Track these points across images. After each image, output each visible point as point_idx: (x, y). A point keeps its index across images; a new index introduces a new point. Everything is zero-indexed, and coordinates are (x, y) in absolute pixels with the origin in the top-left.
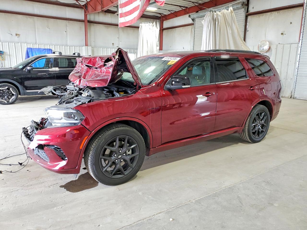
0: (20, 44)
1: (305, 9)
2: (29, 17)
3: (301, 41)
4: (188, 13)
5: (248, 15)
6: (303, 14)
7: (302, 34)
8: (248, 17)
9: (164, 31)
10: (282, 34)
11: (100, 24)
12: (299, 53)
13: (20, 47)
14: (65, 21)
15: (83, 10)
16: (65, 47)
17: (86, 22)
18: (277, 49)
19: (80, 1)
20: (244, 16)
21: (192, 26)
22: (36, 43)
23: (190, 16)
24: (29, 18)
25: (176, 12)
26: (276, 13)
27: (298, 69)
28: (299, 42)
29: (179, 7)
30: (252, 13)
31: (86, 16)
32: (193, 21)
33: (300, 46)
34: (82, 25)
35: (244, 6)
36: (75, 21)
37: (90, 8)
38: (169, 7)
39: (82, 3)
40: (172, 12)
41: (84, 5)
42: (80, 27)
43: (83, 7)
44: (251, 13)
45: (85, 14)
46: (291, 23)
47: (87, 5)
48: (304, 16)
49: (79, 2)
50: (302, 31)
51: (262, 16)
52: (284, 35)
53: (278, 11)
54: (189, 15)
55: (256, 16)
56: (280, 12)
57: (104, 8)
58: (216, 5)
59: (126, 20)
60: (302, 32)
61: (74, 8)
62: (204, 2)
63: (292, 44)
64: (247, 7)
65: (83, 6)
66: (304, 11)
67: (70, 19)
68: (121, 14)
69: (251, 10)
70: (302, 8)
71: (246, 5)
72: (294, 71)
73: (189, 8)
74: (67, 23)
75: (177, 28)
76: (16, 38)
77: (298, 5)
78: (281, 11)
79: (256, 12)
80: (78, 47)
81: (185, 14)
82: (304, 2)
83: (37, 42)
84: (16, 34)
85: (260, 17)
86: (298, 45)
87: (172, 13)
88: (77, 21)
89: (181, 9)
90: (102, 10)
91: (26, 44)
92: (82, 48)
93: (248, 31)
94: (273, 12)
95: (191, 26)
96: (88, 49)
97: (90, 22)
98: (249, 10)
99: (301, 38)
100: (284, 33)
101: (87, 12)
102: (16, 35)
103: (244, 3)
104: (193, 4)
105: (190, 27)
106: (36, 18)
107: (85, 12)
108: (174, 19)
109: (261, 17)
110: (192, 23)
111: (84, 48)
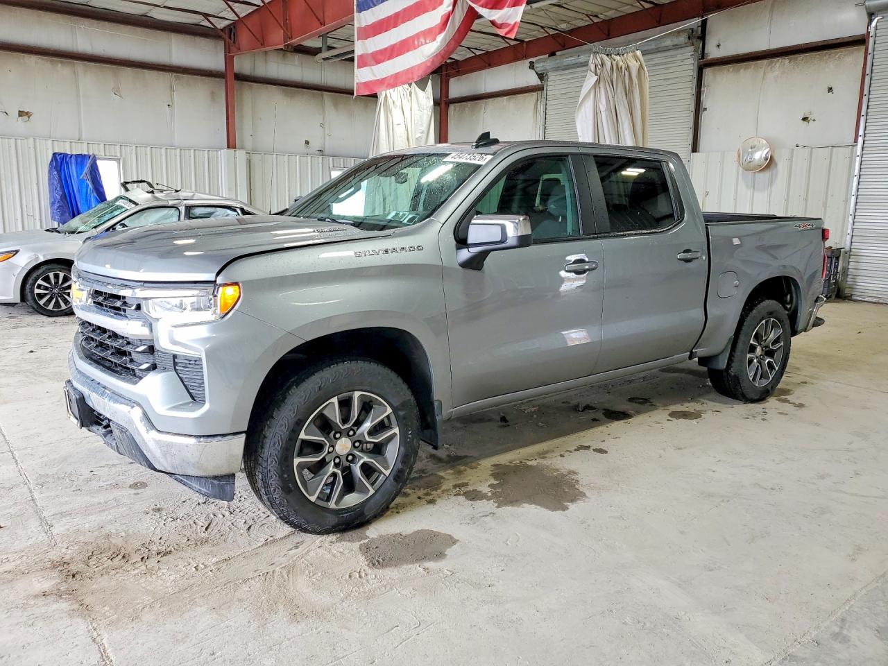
0: (31, 140)
1: (870, 50)
2: (61, 62)
3: (860, 139)
4: (525, 57)
5: (704, 65)
6: (865, 64)
7: (863, 119)
8: (704, 70)
9: (452, 107)
10: (805, 119)
11: (269, 86)
12: (856, 172)
13: (32, 150)
14: (168, 75)
15: (221, 44)
16: (169, 150)
17: (230, 77)
18: (791, 160)
19: (214, 16)
20: (692, 68)
21: (540, 92)
22: (79, 140)
23: (532, 66)
24: (60, 65)
25: (487, 53)
26: (787, 61)
27: (855, 216)
28: (856, 141)
29: (500, 39)
30: (717, 59)
31: (229, 61)
32: (541, 80)
33: (859, 153)
34: (219, 87)
35: (694, 40)
36: (198, 75)
37: (244, 37)
38: (472, 40)
39: (220, 24)
40: (478, 53)
41: (225, 28)
42: (213, 94)
43: (222, 34)
44: (713, 59)
45: (225, 55)
46: (830, 90)
47: (234, 27)
48: (868, 71)
49: (210, 18)
50: (863, 112)
51: (746, 68)
52: (811, 122)
53: (790, 57)
54: (532, 63)
55: (729, 71)
56: (796, 59)
57: (291, 38)
58: (609, 35)
59: (375, 76)
60: (862, 114)
61: (192, 37)
62: (573, 27)
63: (834, 148)
64: (701, 45)
65: (222, 30)
66: (869, 57)
67: (181, 70)
68: (361, 57)
69: (713, 53)
70: (863, 48)
71: (698, 38)
72: (844, 223)
73: (526, 42)
74: (173, 79)
75: (490, 100)
76: (20, 125)
77: (851, 39)
78: (801, 57)
79: (728, 57)
80: (206, 152)
81: (516, 58)
82: (868, 33)
83: (84, 136)
84: (19, 111)
85: (740, 70)
86: (852, 152)
87: (476, 56)
88: (202, 75)
89: (507, 45)
90: (288, 45)
91: (50, 142)
92: (217, 155)
93: (705, 109)
94: (776, 60)
95: (535, 94)
96: (235, 158)
97: (241, 78)
98: (706, 51)
99: (861, 132)
100: (811, 117)
101: (233, 49)
102: (19, 116)
103: (693, 32)
104: (542, 30)
105: (532, 97)
106: (80, 65)
107: (228, 50)
108: (483, 72)
109: (742, 71)
110: (538, 85)
111: (225, 153)
